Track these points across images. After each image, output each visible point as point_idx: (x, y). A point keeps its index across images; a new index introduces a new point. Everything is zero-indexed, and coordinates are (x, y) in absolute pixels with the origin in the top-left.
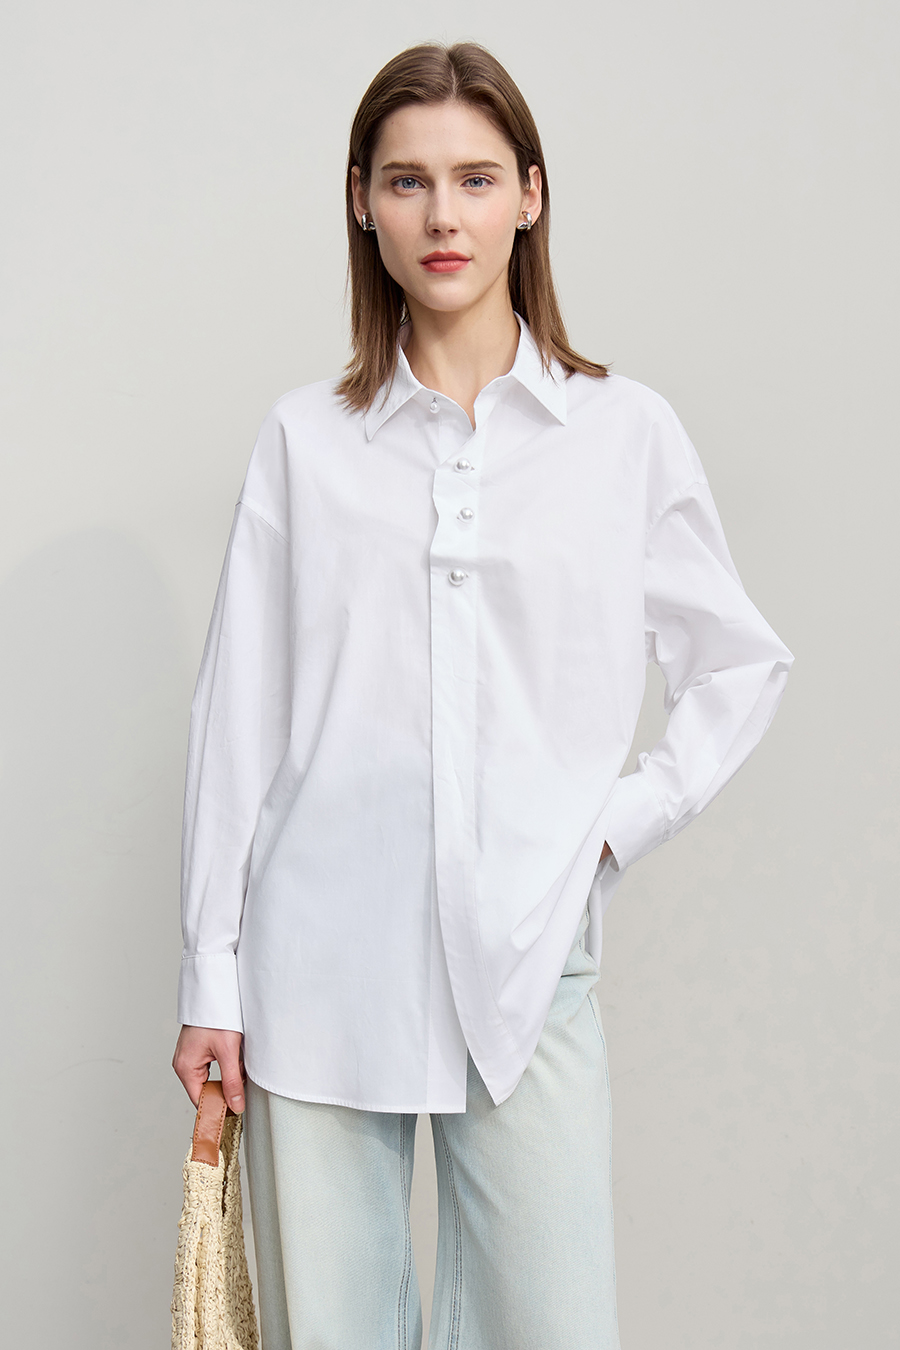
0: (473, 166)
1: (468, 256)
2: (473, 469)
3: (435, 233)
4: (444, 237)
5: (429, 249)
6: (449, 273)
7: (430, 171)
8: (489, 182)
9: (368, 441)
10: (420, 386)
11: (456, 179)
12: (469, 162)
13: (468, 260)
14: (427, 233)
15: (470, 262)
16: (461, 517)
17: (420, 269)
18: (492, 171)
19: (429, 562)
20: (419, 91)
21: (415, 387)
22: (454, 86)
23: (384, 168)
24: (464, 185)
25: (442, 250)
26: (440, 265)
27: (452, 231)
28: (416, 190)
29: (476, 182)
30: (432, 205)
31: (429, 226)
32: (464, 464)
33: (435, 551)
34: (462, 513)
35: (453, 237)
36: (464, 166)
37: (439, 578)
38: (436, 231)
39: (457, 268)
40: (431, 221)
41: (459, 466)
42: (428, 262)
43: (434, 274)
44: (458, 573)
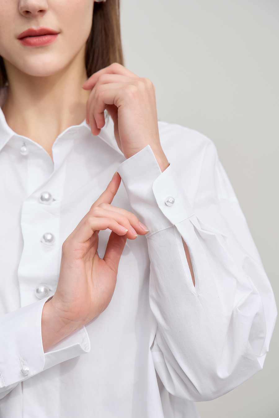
1: (56, 31)
2: (54, 200)
4: (35, 16)
5: (23, 27)
6: (42, 46)
10: (12, 133)
13: (56, 34)
14: (20, 14)
15: (59, 36)
16: (43, 240)
17: (17, 43)
19: (17, 281)
25: (34, 27)
26: (34, 40)
27: (41, 11)
31: (21, 8)
32: (46, 197)
33: (23, 271)
34: (44, 237)
35: (42, 16)
38: (27, 12)
39: (48, 42)
40: (22, 4)
41: (43, 198)
42: (24, 38)
43: (29, 47)
44: (42, 289)
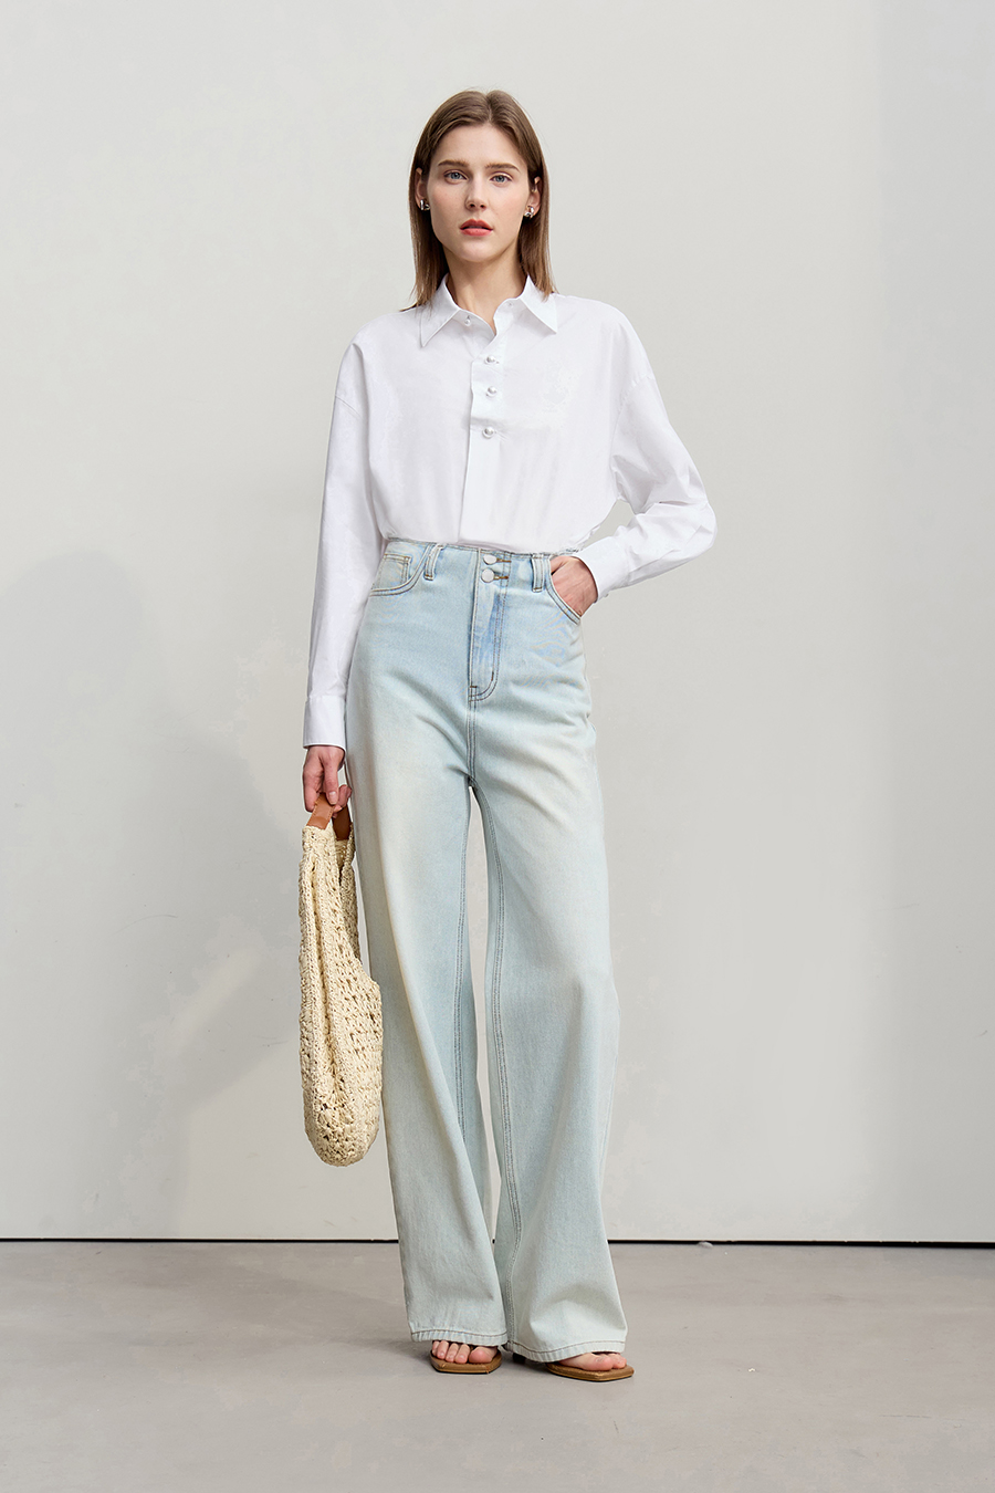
0: (499, 166)
1: (490, 225)
2: (498, 361)
3: (471, 207)
4: (477, 210)
5: (466, 218)
6: (478, 237)
7: (471, 168)
8: (509, 179)
9: (421, 346)
10: (459, 309)
11: (487, 175)
12: (497, 163)
13: (490, 230)
14: (466, 208)
15: (492, 231)
16: (489, 393)
17: (459, 232)
18: (512, 171)
19: (469, 422)
20: (468, 120)
21: (455, 309)
22: (490, 116)
23: (441, 164)
24: (492, 179)
25: (475, 219)
26: (473, 230)
27: (482, 206)
28: (460, 180)
29: (500, 178)
30: (471, 188)
31: (468, 203)
32: (492, 358)
33: (474, 413)
34: (489, 390)
35: (483, 212)
36: (494, 166)
37: (476, 432)
38: (472, 206)
39: (484, 234)
40: (469, 198)
41: (488, 360)
42: (465, 227)
43: (469, 236)
44: (490, 429)
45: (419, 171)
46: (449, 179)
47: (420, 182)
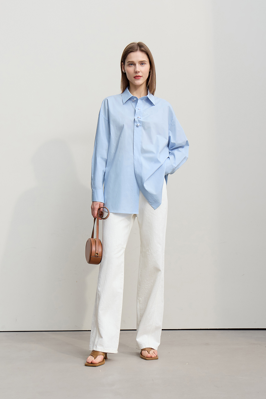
45: (122, 63)
46: (130, 66)
47: (123, 66)
